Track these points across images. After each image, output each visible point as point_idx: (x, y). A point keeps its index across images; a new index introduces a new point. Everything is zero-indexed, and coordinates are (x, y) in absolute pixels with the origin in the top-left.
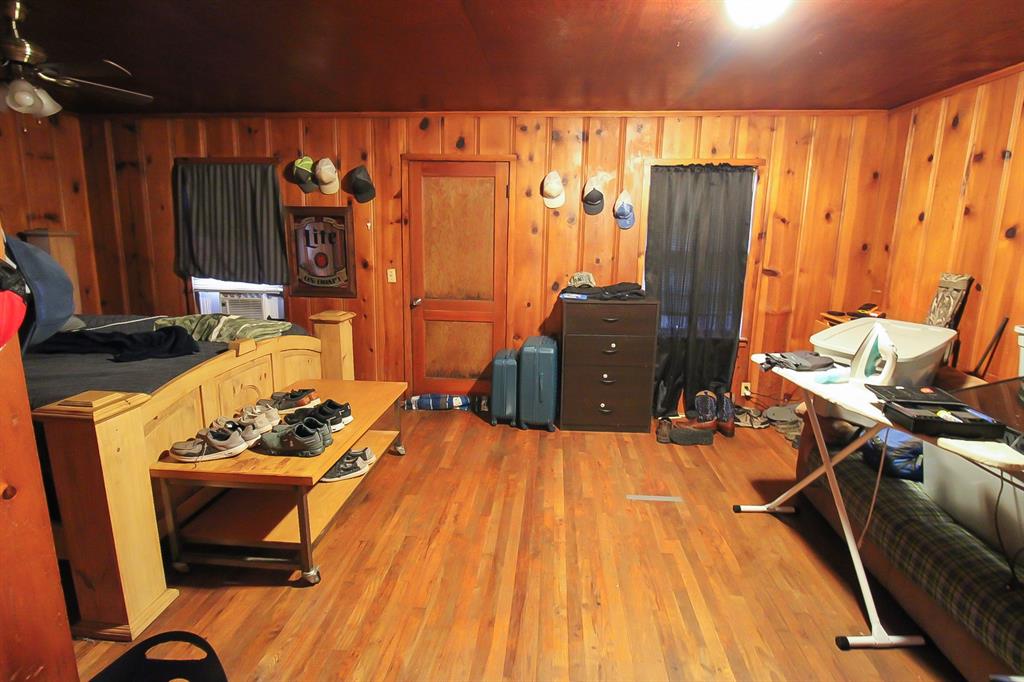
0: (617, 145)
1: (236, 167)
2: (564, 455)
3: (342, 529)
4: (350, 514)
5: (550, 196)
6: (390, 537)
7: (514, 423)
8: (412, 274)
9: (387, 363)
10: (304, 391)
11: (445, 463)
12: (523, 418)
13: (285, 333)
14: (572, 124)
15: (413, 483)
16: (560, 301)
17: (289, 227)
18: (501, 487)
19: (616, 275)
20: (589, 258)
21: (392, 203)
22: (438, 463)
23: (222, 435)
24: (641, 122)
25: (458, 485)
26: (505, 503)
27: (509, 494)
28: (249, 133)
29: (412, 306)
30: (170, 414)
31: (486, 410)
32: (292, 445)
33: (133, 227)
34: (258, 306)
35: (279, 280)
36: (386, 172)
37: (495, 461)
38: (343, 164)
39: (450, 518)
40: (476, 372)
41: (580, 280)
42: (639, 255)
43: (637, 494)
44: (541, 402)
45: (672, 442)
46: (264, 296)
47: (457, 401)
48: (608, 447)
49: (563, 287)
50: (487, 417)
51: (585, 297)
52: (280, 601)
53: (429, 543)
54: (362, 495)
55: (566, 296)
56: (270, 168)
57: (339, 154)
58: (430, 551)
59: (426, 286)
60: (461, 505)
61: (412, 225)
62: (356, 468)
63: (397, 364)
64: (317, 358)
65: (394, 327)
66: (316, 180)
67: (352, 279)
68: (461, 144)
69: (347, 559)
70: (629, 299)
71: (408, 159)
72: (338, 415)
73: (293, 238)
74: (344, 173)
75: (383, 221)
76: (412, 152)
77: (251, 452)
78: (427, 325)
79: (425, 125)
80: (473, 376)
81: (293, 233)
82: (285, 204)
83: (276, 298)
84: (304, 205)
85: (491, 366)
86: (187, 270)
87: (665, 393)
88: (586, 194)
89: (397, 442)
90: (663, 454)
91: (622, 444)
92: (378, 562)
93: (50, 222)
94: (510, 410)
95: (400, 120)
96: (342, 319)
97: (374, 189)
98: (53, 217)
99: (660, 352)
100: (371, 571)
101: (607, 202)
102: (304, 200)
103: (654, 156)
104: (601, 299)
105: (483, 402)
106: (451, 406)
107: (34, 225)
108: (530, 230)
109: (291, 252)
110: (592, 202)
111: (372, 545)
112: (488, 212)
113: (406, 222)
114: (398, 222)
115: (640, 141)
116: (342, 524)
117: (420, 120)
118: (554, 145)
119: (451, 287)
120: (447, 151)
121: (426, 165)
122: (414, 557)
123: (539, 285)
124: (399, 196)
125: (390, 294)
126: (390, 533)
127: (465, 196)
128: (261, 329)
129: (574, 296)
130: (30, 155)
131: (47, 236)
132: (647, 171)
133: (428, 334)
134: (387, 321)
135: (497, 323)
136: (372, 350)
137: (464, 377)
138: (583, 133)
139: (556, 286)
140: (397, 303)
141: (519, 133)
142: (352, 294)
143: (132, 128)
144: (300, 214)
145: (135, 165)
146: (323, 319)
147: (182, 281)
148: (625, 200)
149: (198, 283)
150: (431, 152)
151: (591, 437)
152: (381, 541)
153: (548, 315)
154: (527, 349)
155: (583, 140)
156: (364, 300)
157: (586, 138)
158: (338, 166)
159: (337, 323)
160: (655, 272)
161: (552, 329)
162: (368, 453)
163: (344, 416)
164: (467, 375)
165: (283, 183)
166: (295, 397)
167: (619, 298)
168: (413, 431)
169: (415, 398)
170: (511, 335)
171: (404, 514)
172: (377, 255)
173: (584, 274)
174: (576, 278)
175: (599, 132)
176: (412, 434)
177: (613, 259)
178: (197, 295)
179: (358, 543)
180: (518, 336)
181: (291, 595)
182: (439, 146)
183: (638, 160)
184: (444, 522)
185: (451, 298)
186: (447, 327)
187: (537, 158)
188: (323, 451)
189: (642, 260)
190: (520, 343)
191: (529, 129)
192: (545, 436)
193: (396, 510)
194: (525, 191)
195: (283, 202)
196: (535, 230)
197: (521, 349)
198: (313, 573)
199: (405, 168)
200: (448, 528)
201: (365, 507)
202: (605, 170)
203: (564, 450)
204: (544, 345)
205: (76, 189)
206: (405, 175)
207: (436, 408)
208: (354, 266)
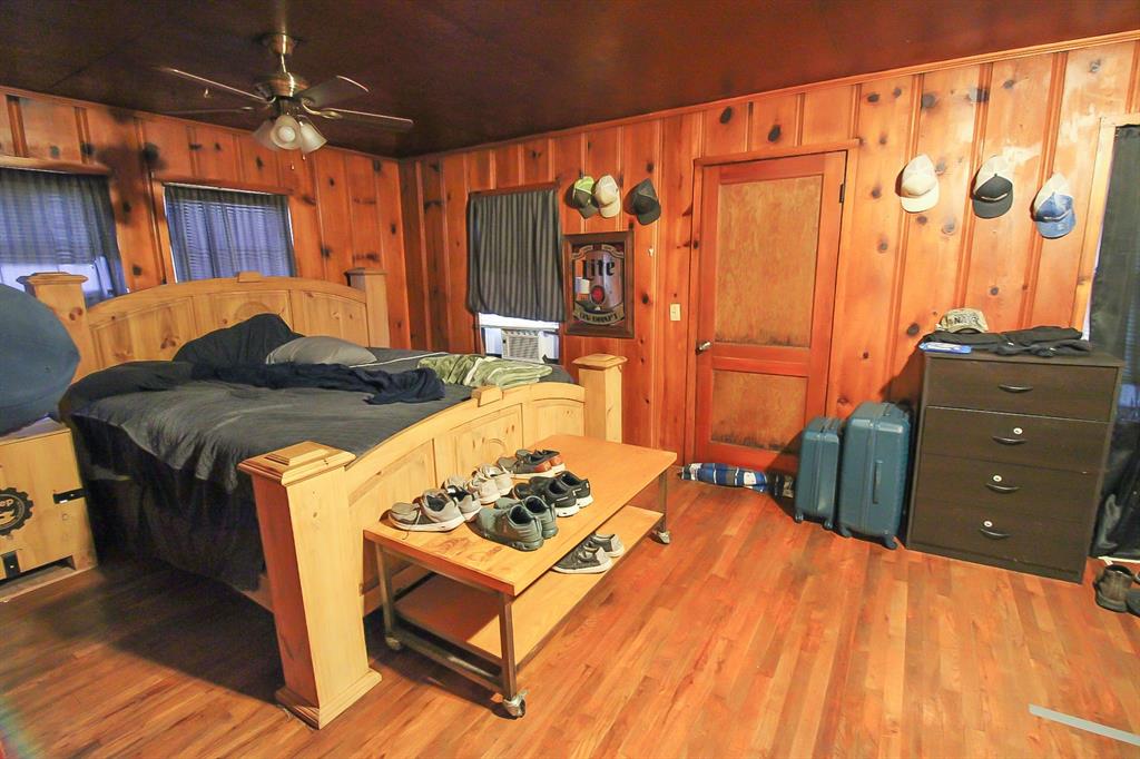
0: (1046, 99)
1: (520, 196)
2: (909, 595)
3: (569, 639)
4: (585, 618)
5: (911, 194)
6: (625, 671)
7: (829, 525)
8: (700, 310)
9: (664, 419)
10: (549, 452)
11: (719, 569)
12: (844, 520)
13: (543, 379)
14: (961, 78)
15: (670, 591)
16: (918, 355)
17: (567, 258)
18: (797, 628)
19: (1031, 314)
20: (979, 286)
21: (680, 222)
22: (711, 566)
23: (438, 504)
24: (1098, 55)
25: (731, 610)
26: (799, 662)
27: (808, 647)
28: (533, 156)
29: (698, 351)
30: (397, 469)
31: (790, 496)
32: (505, 531)
33: (435, 264)
34: (534, 344)
35: (554, 317)
36: (674, 184)
37: (794, 580)
38: (626, 181)
39: (711, 664)
40: (779, 443)
41: (957, 321)
42: (1080, 281)
43: (1053, 708)
44: (875, 502)
45: (1130, 610)
46: (541, 334)
47: (750, 478)
48: (994, 596)
49: (926, 331)
50: (789, 507)
51: (967, 350)
52: (473, 729)
53: (675, 700)
54: (604, 595)
55: (931, 346)
56: (552, 193)
57: (622, 169)
58: (673, 714)
59: (717, 325)
60: (731, 646)
61: (704, 247)
62: (594, 562)
63: (676, 420)
64: (579, 409)
65: (675, 375)
66: (596, 202)
67: (629, 316)
68: (775, 135)
69: (562, 692)
70: (1056, 355)
71: (703, 164)
72: (571, 496)
73: (571, 270)
74: (627, 189)
75: (669, 245)
76: (708, 154)
77: (467, 528)
78: (716, 375)
79: (727, 117)
80: (774, 447)
81: (571, 264)
82: (564, 233)
83: (552, 336)
84: (582, 232)
85: (799, 437)
86: (475, 306)
87: (1117, 515)
88: (979, 184)
89: (660, 526)
90: (1111, 634)
91: (1024, 596)
92: (599, 709)
93: (371, 262)
94: (824, 505)
95: (694, 115)
96: (608, 364)
97: (660, 207)
98: (373, 257)
99: (1115, 446)
100: (586, 720)
101: (1020, 197)
102: (584, 226)
103: (1123, 109)
104: (997, 353)
105: (786, 484)
106: (741, 484)
107: (359, 264)
108: (875, 247)
109: (567, 284)
110: (988, 198)
111: (598, 676)
112: (812, 222)
113: (696, 246)
114: (685, 245)
115: (1094, 88)
116: (571, 632)
117: (719, 112)
118: (924, 116)
119: (751, 327)
120: (754, 148)
121: (725, 168)
122: (648, 717)
123: (884, 328)
124: (689, 213)
125: (672, 336)
126: (627, 664)
127: (777, 205)
128: (514, 375)
129: (946, 347)
130: (356, 200)
131: (362, 274)
132: (1107, 138)
133: (717, 387)
134: (667, 367)
135: (816, 379)
136: (648, 402)
137: (762, 447)
138: (980, 91)
139: (913, 330)
140: (680, 346)
141: (865, 107)
142: (627, 332)
143: (435, 167)
144: (578, 241)
145: (438, 203)
146: (588, 364)
147: (471, 317)
148: (1055, 190)
149: (484, 319)
150: (733, 151)
151: (960, 569)
152: (612, 674)
153: (897, 372)
154: (857, 423)
155: (979, 100)
156: (642, 342)
157: (983, 96)
158: (620, 183)
159: (602, 369)
160: (1114, 310)
161: (904, 395)
162: (614, 542)
163: (579, 496)
164: (766, 445)
165: (563, 208)
166: (534, 459)
167: (1036, 353)
168: (686, 511)
169: (695, 467)
170: (835, 396)
171: (648, 639)
172: (659, 288)
173: (968, 311)
174: (952, 318)
175: (1009, 84)
176: (684, 516)
177: (1025, 287)
178: (483, 330)
179: (583, 667)
180: (844, 400)
181: (488, 723)
182: (746, 142)
183: (1088, 121)
184: (702, 670)
185: (749, 342)
186: (742, 381)
187: (893, 139)
188: (541, 545)
189: (1085, 291)
190: (847, 409)
191: (882, 98)
192: (880, 554)
193: (641, 627)
194: (869, 191)
195: (562, 231)
196: (882, 247)
197: (848, 420)
198: (516, 702)
199: (699, 177)
200: (705, 680)
201: (604, 611)
202: (1018, 145)
203: (910, 588)
204: (885, 418)
205: (394, 231)
206: (698, 185)
207: (721, 482)
208: (633, 302)
